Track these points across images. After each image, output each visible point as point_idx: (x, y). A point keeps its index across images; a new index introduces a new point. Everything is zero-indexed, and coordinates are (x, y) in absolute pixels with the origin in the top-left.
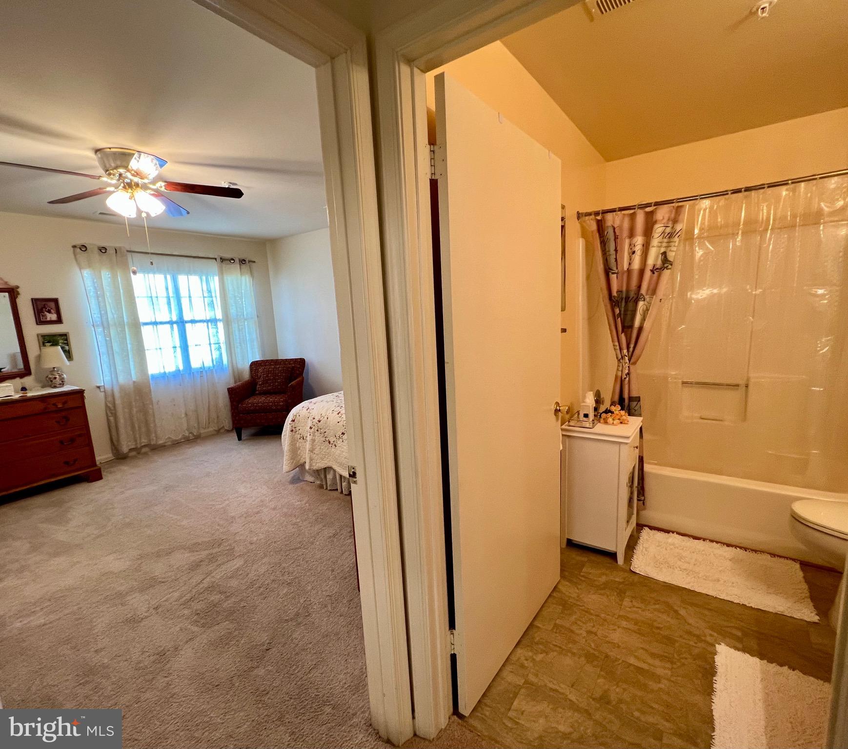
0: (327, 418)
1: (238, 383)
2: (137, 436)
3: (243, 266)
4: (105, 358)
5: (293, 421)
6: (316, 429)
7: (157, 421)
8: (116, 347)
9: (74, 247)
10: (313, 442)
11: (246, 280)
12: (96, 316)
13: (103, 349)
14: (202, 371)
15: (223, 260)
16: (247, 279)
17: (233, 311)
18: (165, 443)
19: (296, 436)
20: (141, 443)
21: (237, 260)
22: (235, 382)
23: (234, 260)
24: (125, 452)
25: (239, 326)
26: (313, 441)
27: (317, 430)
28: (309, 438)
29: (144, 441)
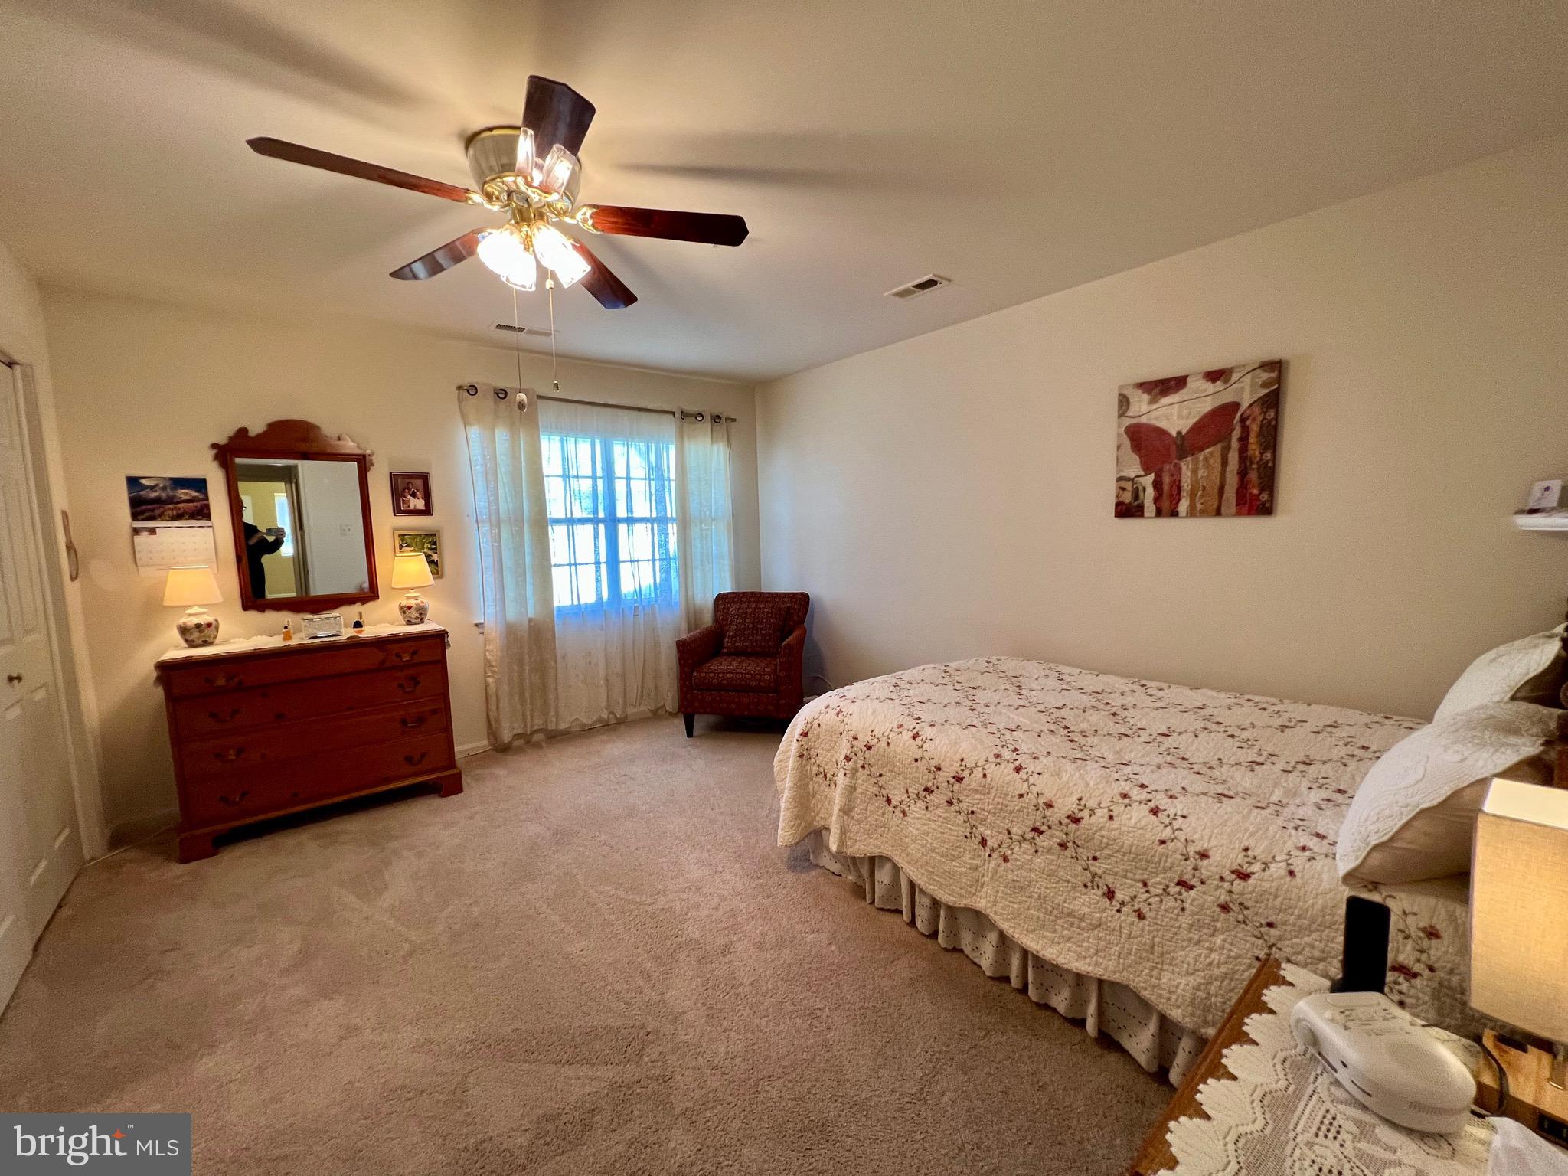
0: (888, 743)
1: (695, 633)
2: (528, 713)
3: (717, 427)
4: (489, 577)
5: (805, 734)
6: (860, 763)
7: (560, 690)
8: (508, 561)
9: (459, 388)
10: (851, 793)
11: (718, 450)
12: (482, 504)
13: (488, 562)
14: (637, 607)
15: (684, 415)
16: (721, 449)
17: (693, 506)
18: (570, 727)
19: (808, 767)
20: (532, 726)
21: (708, 418)
22: (689, 631)
23: (702, 416)
24: (506, 742)
25: (701, 530)
26: (852, 789)
27: (863, 767)
28: (841, 780)
29: (538, 723)
